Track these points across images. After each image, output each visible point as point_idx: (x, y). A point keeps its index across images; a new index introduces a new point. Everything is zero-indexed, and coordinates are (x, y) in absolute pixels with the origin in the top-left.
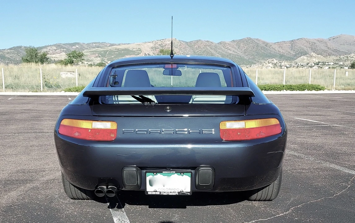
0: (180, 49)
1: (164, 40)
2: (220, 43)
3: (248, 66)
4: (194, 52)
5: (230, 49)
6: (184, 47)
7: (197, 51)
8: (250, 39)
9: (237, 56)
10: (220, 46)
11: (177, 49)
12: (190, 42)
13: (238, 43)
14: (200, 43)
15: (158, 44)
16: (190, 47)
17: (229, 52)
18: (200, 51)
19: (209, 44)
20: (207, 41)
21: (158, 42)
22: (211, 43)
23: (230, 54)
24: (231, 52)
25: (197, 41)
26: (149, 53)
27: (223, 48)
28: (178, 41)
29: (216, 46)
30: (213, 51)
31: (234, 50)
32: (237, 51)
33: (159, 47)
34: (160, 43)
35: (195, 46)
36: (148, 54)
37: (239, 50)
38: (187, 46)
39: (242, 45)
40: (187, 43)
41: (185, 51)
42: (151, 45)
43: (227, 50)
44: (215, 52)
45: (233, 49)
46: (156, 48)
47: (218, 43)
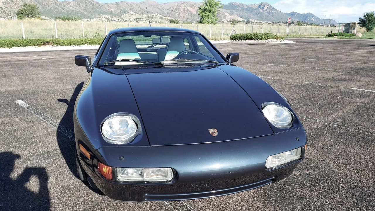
2: (64, 2)
3: (88, 20)
4: (43, 8)
5: (72, 7)
6: (33, 3)
7: (45, 7)
9: (78, 12)
10: (64, 4)
13: (78, 2)
16: (39, 3)
17: (72, 8)
18: (48, 7)
19: (55, 2)
23: (73, 10)
24: (73, 9)
27: (66, 5)
29: (60, 4)
30: (59, 8)
31: (76, 7)
32: (78, 8)
33: (10, 2)
35: (44, 3)
37: (80, 8)
39: (81, 4)
44: (60, 8)
45: (75, 7)
47: (62, 2)
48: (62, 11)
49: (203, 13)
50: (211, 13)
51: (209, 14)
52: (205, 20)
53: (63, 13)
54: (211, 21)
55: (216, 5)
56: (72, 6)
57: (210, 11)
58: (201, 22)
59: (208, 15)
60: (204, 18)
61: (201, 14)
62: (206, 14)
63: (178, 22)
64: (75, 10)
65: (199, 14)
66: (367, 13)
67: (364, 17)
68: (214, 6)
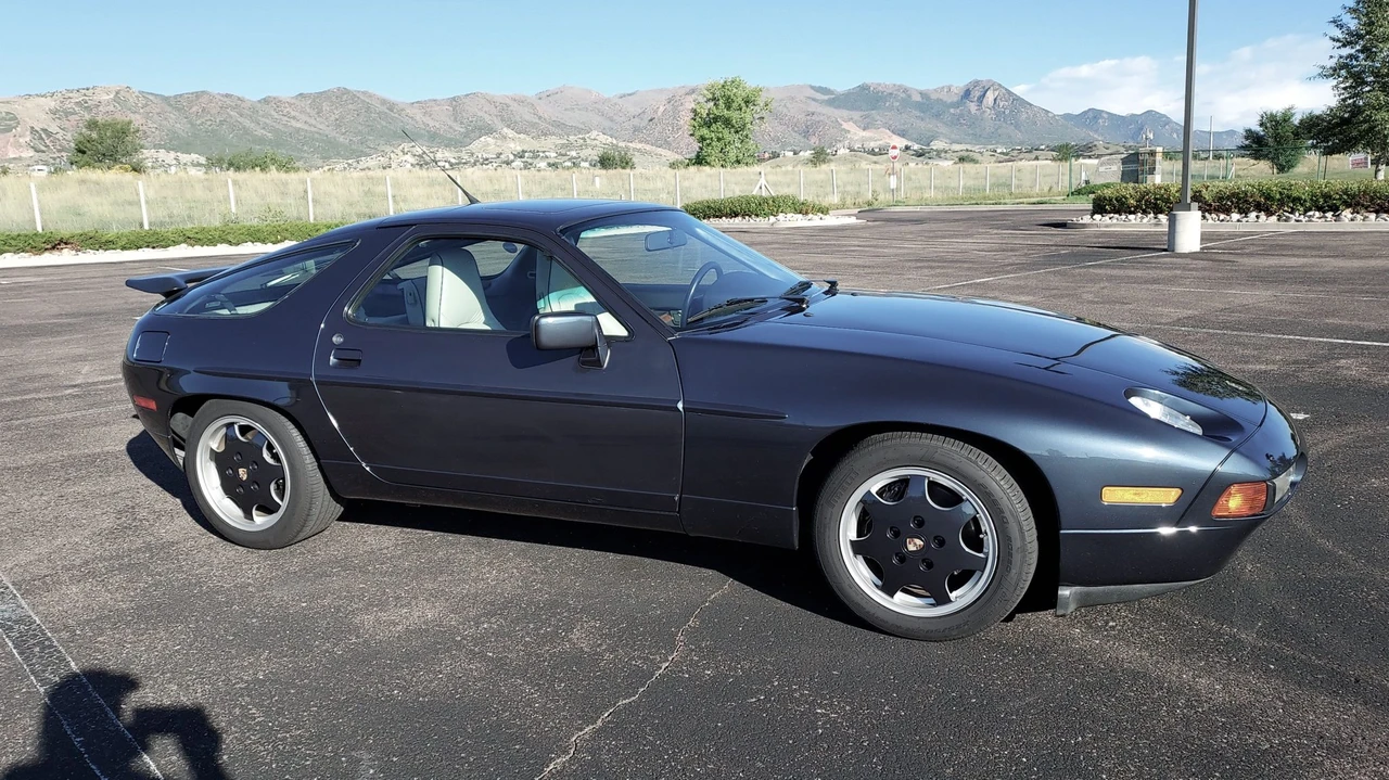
0: (147, 116)
1: (91, 91)
2: (266, 101)
3: (350, 161)
4: (192, 124)
5: (294, 118)
6: (158, 110)
7: (199, 122)
8: (346, 91)
9: (316, 136)
10: (266, 107)
11: (138, 116)
12: (175, 97)
13: (317, 100)
14: (204, 100)
15: (72, 100)
16: (178, 110)
17: (294, 123)
18: (209, 123)
19: (234, 104)
20: (227, 96)
21: (71, 95)
22: (239, 99)
23: (298, 130)
24: (299, 125)
25: (198, 95)
26: (46, 127)
27: (273, 113)
28: (137, 94)
29: (253, 109)
30: (247, 123)
31: (308, 120)
32: (314, 122)
33: (76, 109)
34: (78, 98)
35: (194, 109)
36: (42, 130)
37: (322, 120)
38: (170, 109)
39: (326, 107)
40: (166, 99)
41: (165, 122)
42: (52, 104)
43: (286, 118)
44: (253, 124)
45: (304, 117)
46: (67, 114)
47: (259, 101)
48: (260, 132)
49: (705, 131)
50: (732, 130)
51: (727, 135)
52: (713, 153)
53: (261, 141)
54: (732, 155)
55: (747, 102)
56: (293, 113)
57: (727, 122)
58: (700, 160)
59: (721, 135)
60: (708, 145)
61: (698, 134)
62: (713, 135)
63: (627, 163)
64: (306, 127)
65: (691, 135)
66: (1268, 113)
67: (1261, 125)
68: (743, 105)
